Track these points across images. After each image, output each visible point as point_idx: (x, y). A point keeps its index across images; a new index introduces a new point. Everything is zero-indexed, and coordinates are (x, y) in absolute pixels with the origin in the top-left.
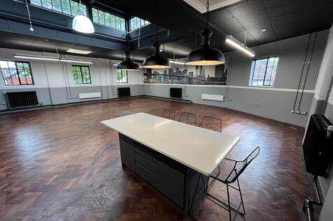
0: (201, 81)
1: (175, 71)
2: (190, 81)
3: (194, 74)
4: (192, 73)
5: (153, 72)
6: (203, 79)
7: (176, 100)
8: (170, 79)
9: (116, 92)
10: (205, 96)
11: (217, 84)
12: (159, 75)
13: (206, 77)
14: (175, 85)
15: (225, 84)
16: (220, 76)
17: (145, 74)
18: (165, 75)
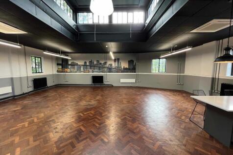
0: (118, 70)
1: (95, 63)
2: (110, 70)
3: (113, 65)
4: (111, 65)
5: (70, 63)
6: (120, 69)
7: (98, 85)
8: (91, 69)
9: (31, 84)
10: (122, 81)
11: (130, 72)
12: (77, 65)
13: (123, 67)
14: (96, 74)
15: (135, 72)
16: (132, 67)
17: (58, 64)
18: (85, 65)
